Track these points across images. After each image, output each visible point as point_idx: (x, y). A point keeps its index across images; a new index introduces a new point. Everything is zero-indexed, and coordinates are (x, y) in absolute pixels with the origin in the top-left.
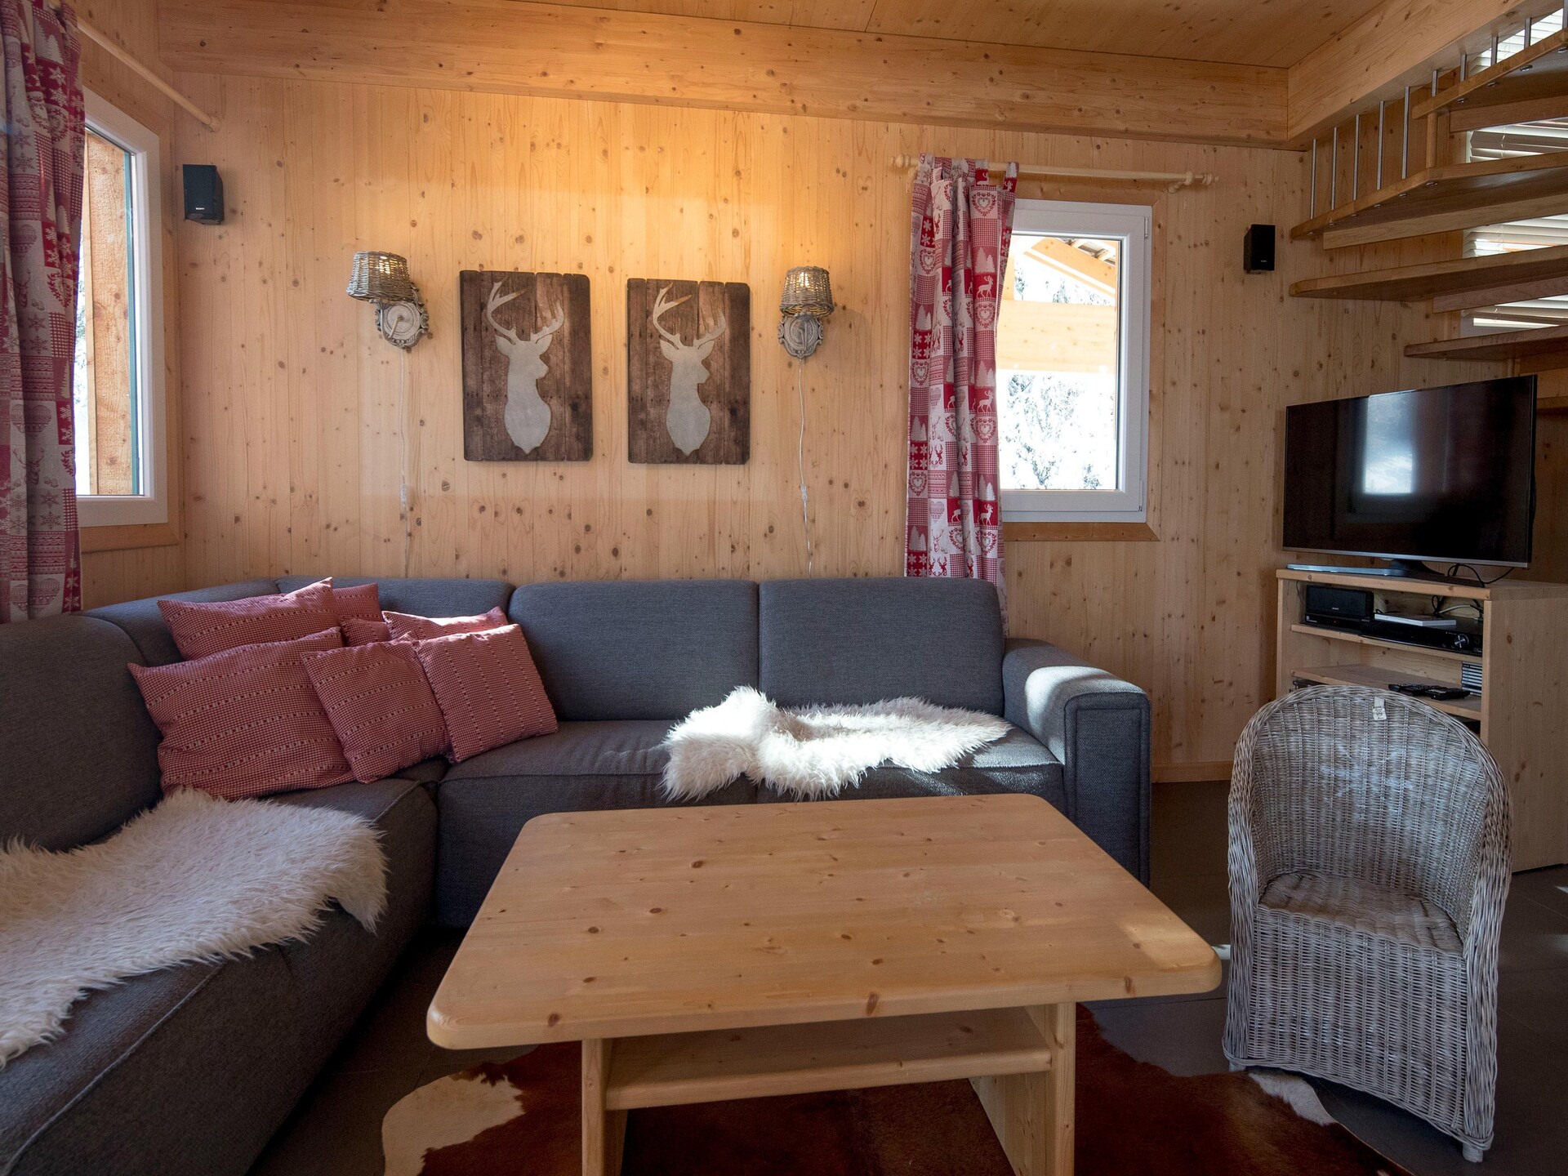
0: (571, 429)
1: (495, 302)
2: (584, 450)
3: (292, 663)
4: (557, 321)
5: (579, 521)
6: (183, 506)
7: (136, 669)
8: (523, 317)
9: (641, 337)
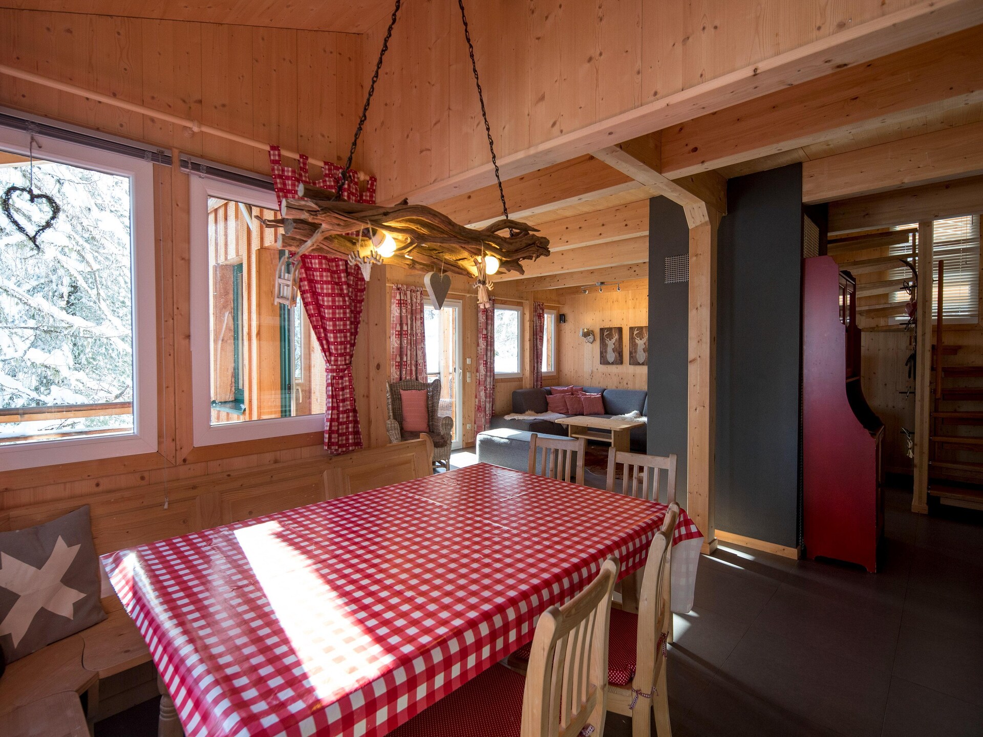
0: (618, 358)
1: (606, 334)
2: (621, 363)
3: (563, 397)
4: (616, 337)
5: (620, 377)
6: (559, 372)
7: (547, 396)
8: (610, 336)
9: (632, 339)
